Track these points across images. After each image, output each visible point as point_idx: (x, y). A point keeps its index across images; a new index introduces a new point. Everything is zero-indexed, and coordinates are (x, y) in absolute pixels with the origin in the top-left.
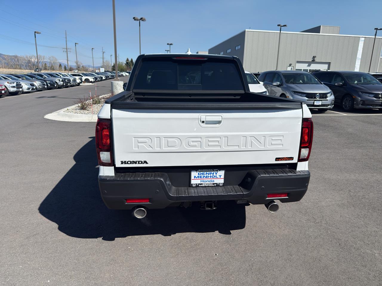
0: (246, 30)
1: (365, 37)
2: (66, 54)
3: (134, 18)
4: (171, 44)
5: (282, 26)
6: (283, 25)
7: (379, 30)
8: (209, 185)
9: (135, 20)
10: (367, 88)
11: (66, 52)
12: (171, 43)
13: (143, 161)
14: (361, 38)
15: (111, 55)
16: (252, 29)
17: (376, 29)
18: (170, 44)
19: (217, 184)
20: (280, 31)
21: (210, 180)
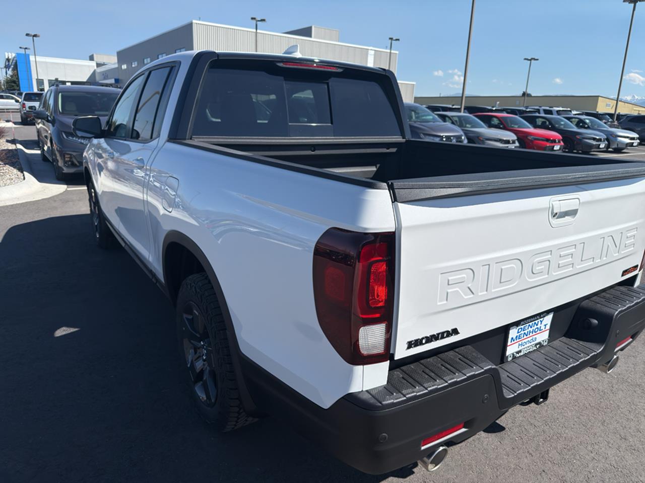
0: (194, 21)
1: (375, 50)
4: (35, 36)
5: (259, 21)
6: (259, 19)
7: (394, 40)
8: (530, 350)
10: (428, 128)
12: (35, 33)
13: (450, 330)
14: (369, 51)
16: (202, 21)
17: (391, 39)
18: (33, 34)
19: (540, 343)
20: (256, 29)
21: (531, 338)
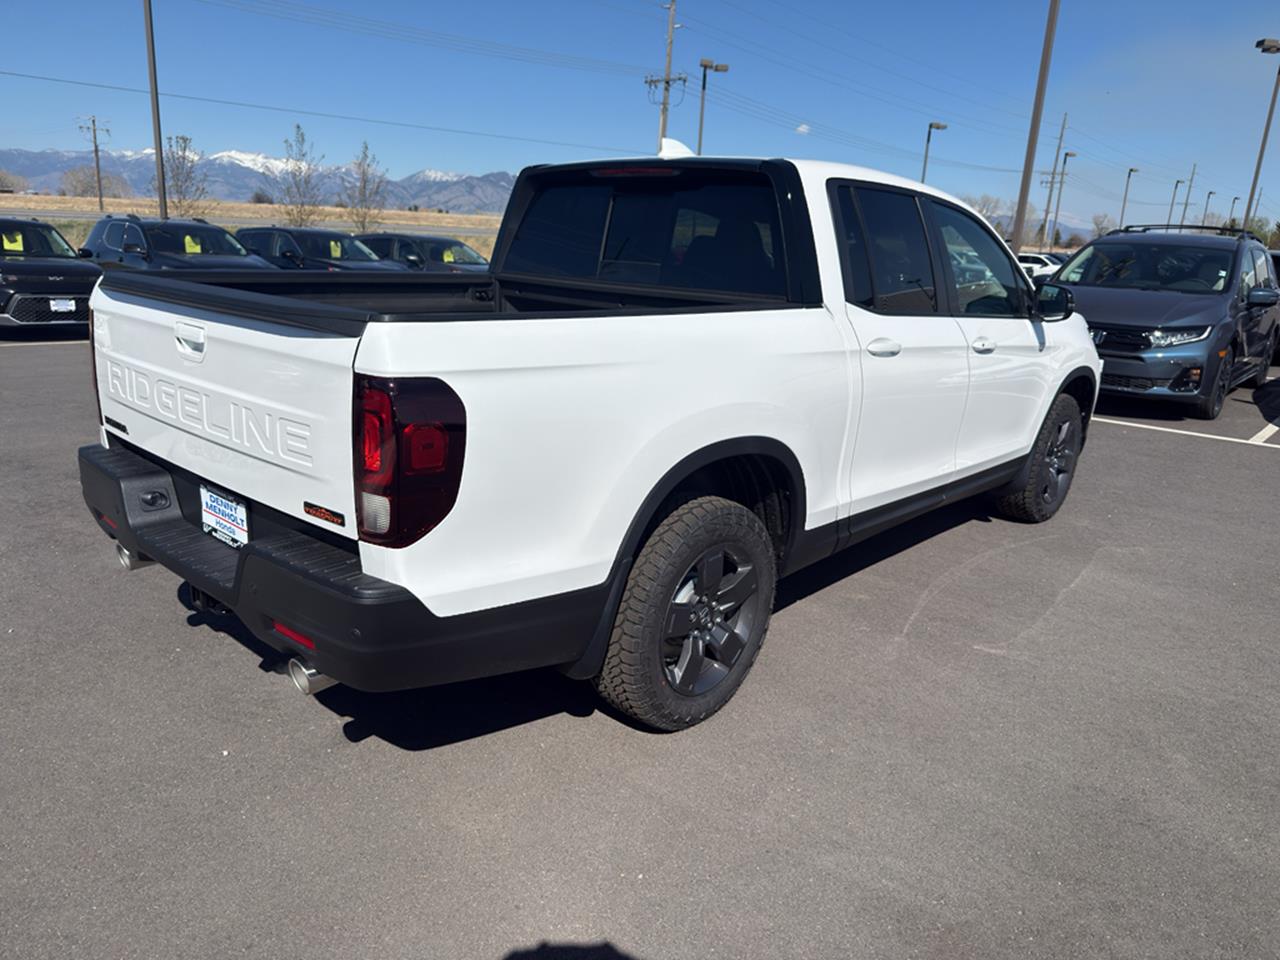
2: (1048, 190)
3: (1260, 44)
9: (1264, 51)
11: (1049, 185)
15: (1211, 193)
21: (229, 525)
